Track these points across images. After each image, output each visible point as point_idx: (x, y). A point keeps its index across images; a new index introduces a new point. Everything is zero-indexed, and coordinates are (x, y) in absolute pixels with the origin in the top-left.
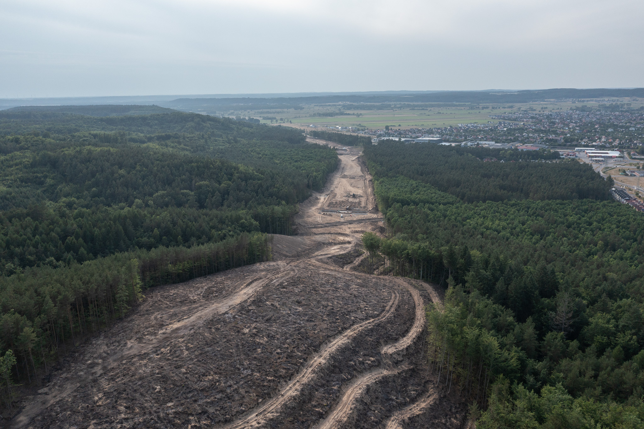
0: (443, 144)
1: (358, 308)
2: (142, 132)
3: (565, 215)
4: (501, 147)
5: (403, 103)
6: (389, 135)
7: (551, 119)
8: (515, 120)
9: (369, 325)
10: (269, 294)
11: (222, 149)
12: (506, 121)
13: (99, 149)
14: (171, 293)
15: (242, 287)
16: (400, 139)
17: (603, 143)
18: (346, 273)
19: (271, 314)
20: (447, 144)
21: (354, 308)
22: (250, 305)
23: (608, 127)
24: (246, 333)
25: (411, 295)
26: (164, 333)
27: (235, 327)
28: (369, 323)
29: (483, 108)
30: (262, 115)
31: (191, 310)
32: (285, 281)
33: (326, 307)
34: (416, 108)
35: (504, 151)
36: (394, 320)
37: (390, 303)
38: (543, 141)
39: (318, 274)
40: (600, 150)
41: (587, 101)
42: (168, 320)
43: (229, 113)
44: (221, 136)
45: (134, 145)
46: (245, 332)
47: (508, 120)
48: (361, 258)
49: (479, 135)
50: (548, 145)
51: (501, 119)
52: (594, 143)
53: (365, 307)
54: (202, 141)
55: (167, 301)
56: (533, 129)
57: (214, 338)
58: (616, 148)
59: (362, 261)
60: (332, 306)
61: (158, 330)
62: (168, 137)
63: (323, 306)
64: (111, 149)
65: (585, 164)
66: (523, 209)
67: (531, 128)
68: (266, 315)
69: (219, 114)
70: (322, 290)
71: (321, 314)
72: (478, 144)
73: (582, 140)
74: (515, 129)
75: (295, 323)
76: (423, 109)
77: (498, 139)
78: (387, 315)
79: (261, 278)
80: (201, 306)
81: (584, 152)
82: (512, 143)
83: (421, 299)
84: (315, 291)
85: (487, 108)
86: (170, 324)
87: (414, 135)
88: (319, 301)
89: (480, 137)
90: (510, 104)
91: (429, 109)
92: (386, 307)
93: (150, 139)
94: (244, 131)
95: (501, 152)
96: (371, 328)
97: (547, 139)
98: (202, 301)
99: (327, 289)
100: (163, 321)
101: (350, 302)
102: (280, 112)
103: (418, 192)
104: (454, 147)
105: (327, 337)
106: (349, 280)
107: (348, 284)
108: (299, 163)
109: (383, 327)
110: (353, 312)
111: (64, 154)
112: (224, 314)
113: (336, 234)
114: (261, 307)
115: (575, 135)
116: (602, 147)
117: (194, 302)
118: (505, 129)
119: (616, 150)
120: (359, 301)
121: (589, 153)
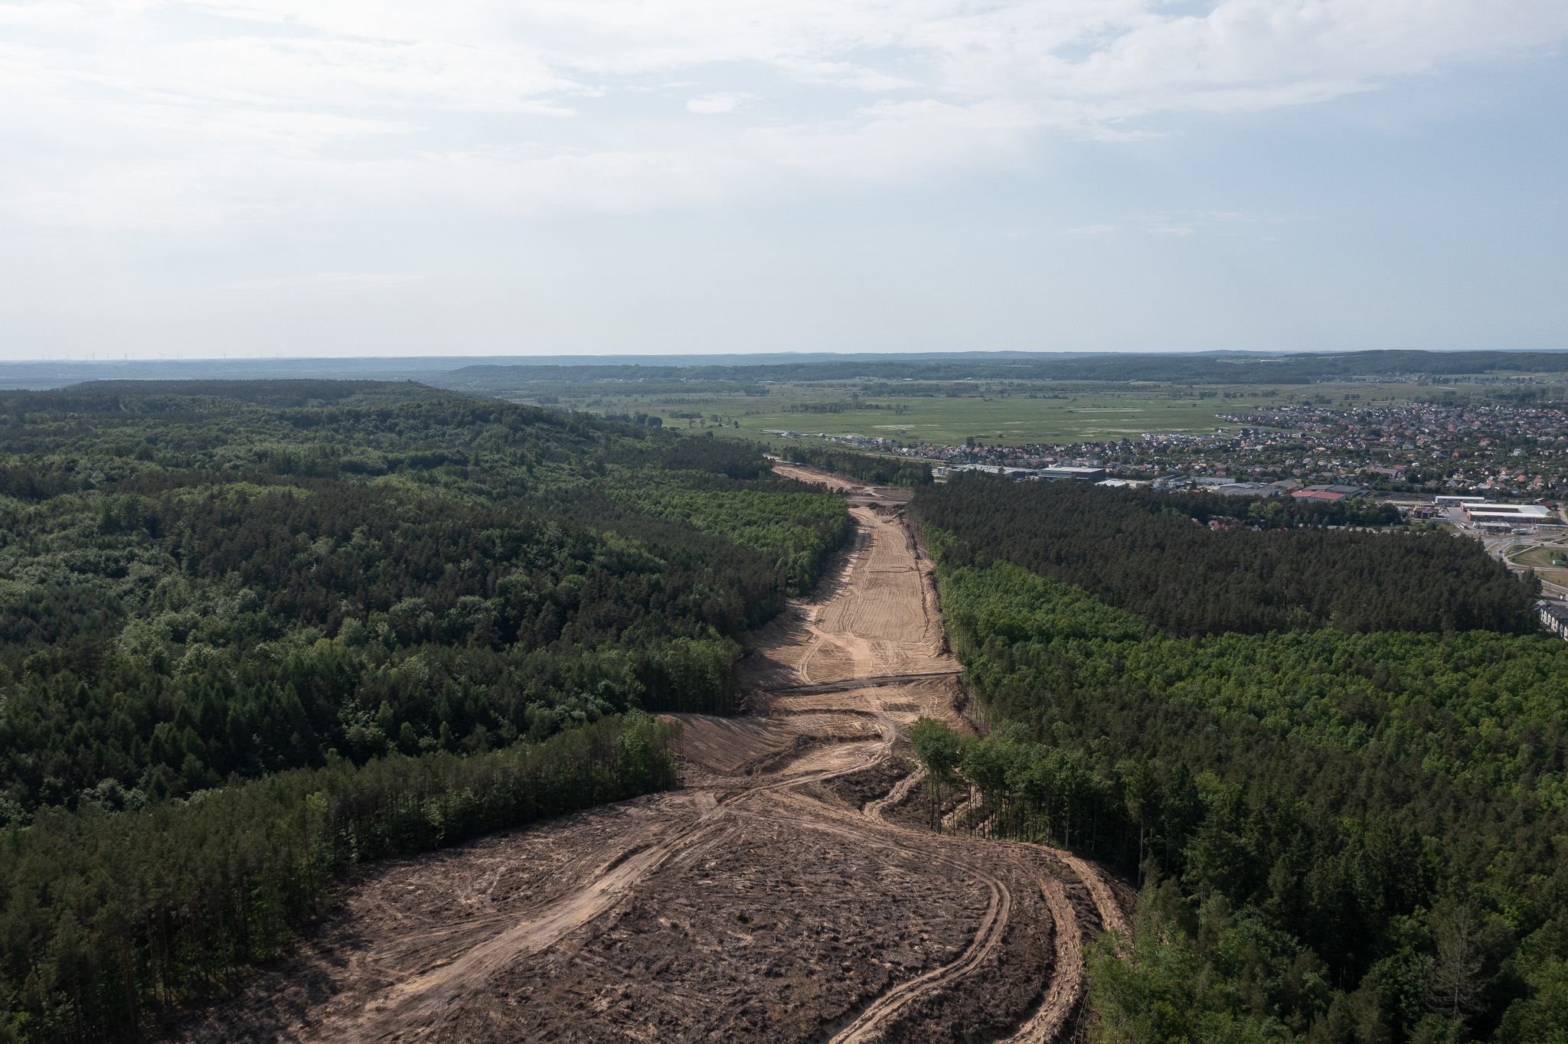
0: (1109, 483)
1: (902, 937)
2: (378, 447)
3: (1429, 673)
4: (1252, 493)
5: (1006, 381)
6: (974, 458)
7: (1370, 423)
8: (1283, 425)
9: (931, 985)
10: (666, 896)
11: (567, 492)
12: (1261, 429)
13: (264, 491)
14: (410, 884)
15: (598, 872)
16: (1001, 470)
17: (1503, 486)
18: (870, 830)
19: (669, 954)
20: (1118, 483)
21: (893, 936)
22: (614, 929)
23: (1513, 445)
24: (602, 1012)
25: (1042, 897)
26: (379, 1010)
27: (570, 991)
28: (932, 980)
29: (1203, 396)
30: (667, 408)
31: (459, 939)
32: (708, 857)
33: (818, 933)
34: (1039, 394)
35: (1259, 503)
36: (1000, 970)
37: (988, 920)
38: (1356, 479)
39: (798, 833)
40: (1498, 502)
41: (1456, 380)
42: (393, 968)
43: (590, 400)
44: (567, 458)
45: (353, 480)
46: (599, 1009)
47: (1264, 425)
48: (909, 782)
49: (1196, 461)
50: (1367, 488)
51: (1248, 422)
52: (1483, 486)
53: (921, 931)
54: (521, 472)
55: (398, 909)
56: (1327, 449)
57: (512, 1027)
58: (1539, 496)
59: (911, 791)
60: (834, 931)
61: (365, 1002)
62: (439, 461)
63: (810, 929)
64: (296, 492)
65: (1466, 540)
66: (1318, 655)
67: (1320, 445)
68: (657, 958)
69: (564, 405)
70: (807, 883)
71: (803, 952)
72: (1194, 485)
73: (1450, 476)
74: (1283, 449)
75: (733, 979)
76: (1056, 397)
77: (1241, 473)
78: (981, 955)
79: (648, 846)
80: (485, 927)
81: (1458, 506)
82: (1278, 483)
83: (1070, 909)
84: (791, 885)
85: (1213, 395)
86: (401, 980)
87: (1035, 459)
88: (798, 915)
89: (1197, 467)
90: (1270, 388)
91: (1071, 396)
92: (976, 930)
93: (393, 466)
94: (623, 447)
95: (1252, 505)
96: (938, 996)
97: (1363, 472)
98: (489, 910)
99: (820, 879)
100: (380, 972)
101: (881, 916)
102: (712, 401)
103: (1050, 606)
104: (1136, 492)
105: (821, 1023)
106: (880, 851)
107: (876, 863)
108: (755, 527)
109: (970, 992)
110: (888, 946)
111: (180, 501)
112: (545, 953)
113: (845, 712)
114: (645, 932)
115: (1433, 464)
116: (1504, 496)
117: (468, 915)
118: (1259, 448)
119: (1537, 503)
120: (906, 913)
121: (1472, 509)
